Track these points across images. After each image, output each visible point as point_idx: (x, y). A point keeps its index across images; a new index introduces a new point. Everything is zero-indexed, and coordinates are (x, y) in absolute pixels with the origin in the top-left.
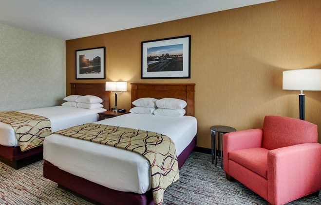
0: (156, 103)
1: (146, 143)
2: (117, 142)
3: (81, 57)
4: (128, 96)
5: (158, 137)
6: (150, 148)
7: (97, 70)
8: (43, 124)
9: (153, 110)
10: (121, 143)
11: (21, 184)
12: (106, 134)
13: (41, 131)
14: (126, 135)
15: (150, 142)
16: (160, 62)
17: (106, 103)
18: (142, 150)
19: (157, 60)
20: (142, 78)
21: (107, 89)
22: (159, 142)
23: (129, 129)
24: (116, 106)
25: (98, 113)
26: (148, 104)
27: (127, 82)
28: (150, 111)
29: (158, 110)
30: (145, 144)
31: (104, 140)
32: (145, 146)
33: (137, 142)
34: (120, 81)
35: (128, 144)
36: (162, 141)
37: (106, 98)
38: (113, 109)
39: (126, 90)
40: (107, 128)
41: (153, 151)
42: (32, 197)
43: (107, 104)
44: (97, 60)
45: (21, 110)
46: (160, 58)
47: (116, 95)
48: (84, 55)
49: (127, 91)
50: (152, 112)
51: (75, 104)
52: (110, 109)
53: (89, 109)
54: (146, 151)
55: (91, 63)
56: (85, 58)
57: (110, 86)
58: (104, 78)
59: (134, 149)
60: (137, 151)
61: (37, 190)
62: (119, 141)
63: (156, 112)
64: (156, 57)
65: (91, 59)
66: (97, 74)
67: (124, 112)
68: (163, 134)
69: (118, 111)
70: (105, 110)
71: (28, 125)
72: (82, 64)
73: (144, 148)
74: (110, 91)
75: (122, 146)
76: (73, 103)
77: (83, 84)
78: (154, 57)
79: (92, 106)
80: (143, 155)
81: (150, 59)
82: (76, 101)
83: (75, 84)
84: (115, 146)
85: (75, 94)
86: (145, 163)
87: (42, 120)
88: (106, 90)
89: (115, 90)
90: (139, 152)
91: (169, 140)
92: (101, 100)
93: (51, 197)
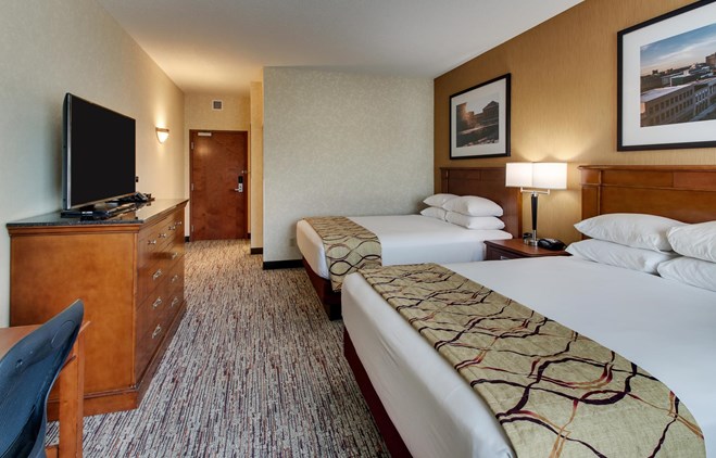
0: (669, 235)
1: (539, 377)
2: (450, 336)
3: (460, 108)
4: (573, 202)
5: (608, 375)
6: (539, 405)
7: (491, 134)
8: (368, 248)
9: (654, 259)
10: (459, 345)
11: (324, 350)
12: (443, 304)
13: (364, 261)
14: (493, 324)
15: (558, 382)
16: (698, 88)
17: (511, 219)
18: (505, 399)
19: (686, 80)
20: (621, 148)
21: (509, 183)
22: (600, 397)
23: (518, 307)
24: (534, 228)
25: (485, 242)
26: (634, 237)
27: (569, 162)
28: (642, 262)
29: (677, 261)
30: (529, 381)
31: (425, 319)
32: (528, 388)
33: (508, 362)
34: (549, 160)
35: (475, 354)
36: (620, 396)
37: (512, 206)
38: (528, 236)
39: (565, 187)
40: (464, 288)
41: (552, 421)
42: (324, 383)
43: (513, 222)
44: (492, 109)
45: (355, 216)
46: (697, 73)
47: (534, 200)
48: (465, 104)
49: (569, 189)
50: (650, 263)
51: (441, 213)
52: (521, 235)
53: (466, 228)
54: (517, 409)
55: (479, 119)
56: (468, 110)
57: (517, 175)
58: (508, 154)
59: (481, 381)
60: (486, 394)
61: (338, 373)
62: (458, 337)
63: (668, 268)
64: (681, 70)
65: (479, 110)
66: (492, 145)
67: (558, 249)
68: (643, 366)
69: (540, 245)
70: (509, 236)
71: (344, 246)
72: (462, 125)
73: (519, 394)
74: (519, 188)
75: (452, 357)
76: (440, 210)
77: (461, 169)
78: (671, 72)
79: (475, 223)
80: (499, 420)
81: (650, 82)
82: (444, 206)
83: (449, 170)
84: (436, 346)
85: (449, 192)
86: (500, 453)
87: (367, 240)
88: (507, 184)
89: (530, 185)
90: (491, 401)
91: (668, 403)
92: (499, 211)
93: (350, 401)
